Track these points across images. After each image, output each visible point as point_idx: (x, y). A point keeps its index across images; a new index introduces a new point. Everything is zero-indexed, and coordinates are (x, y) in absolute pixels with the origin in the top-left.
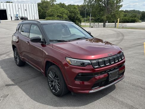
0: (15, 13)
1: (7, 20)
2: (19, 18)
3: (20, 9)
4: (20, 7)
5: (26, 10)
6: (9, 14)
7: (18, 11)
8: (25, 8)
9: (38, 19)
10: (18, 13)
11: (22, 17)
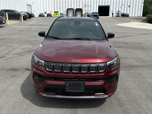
0: (117, 10)
1: (108, 16)
2: (120, 15)
3: (123, 6)
4: (123, 3)
5: (129, 6)
6: (111, 11)
7: (121, 7)
8: (129, 5)
9: (141, 16)
10: (120, 10)
11: (123, 14)
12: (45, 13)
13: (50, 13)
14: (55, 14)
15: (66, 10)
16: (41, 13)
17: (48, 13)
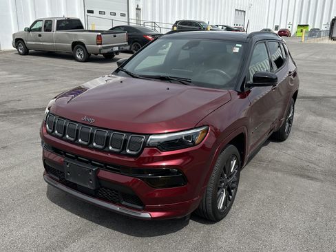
12: (277, 28)
13: (288, 28)
14: (300, 30)
15: (331, 20)
16: (265, 28)
17: (282, 27)
